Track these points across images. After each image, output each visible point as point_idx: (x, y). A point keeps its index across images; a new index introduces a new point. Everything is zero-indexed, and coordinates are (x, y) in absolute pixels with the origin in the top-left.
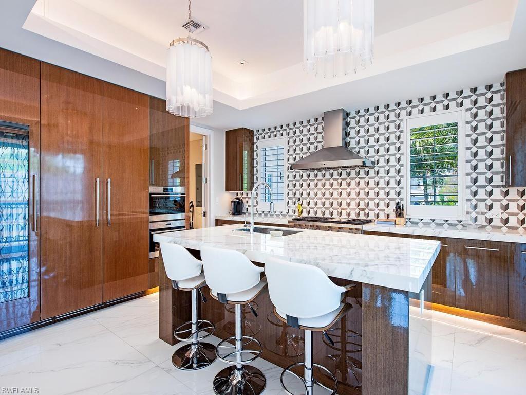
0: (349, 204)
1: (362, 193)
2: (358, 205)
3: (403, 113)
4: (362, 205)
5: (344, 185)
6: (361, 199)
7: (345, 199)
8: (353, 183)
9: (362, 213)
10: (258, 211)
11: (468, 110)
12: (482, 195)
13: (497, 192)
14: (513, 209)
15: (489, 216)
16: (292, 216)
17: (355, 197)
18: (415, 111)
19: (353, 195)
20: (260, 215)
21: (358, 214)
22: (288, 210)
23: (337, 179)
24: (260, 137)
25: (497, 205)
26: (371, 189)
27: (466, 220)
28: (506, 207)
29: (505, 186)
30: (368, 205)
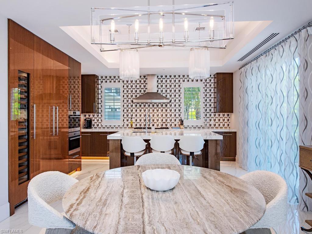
0: (158, 120)
1: (164, 115)
3: (181, 80)
4: (164, 121)
6: (164, 118)
7: (156, 118)
8: (160, 110)
9: (164, 124)
10: (102, 126)
11: (204, 83)
12: (208, 116)
13: (212, 114)
14: (217, 121)
15: (210, 123)
16: (126, 128)
17: (161, 117)
18: (186, 80)
19: (160, 116)
20: (104, 128)
21: (162, 125)
22: (124, 124)
23: (152, 108)
24: (104, 81)
25: (212, 119)
26: (168, 113)
27: (203, 125)
28: (215, 120)
29: (215, 112)
30: (167, 120)
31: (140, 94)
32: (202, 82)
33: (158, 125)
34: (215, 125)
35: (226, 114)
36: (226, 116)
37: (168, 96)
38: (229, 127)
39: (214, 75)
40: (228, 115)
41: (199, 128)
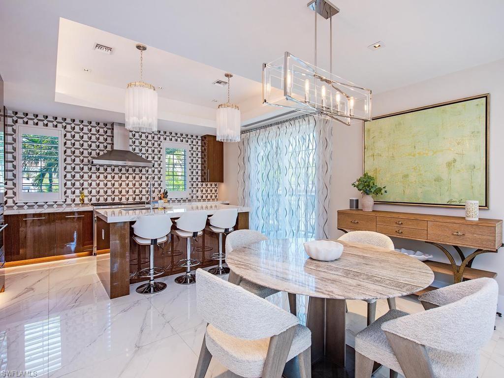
0: (128, 192)
1: (137, 184)
2: (135, 192)
3: (162, 138)
4: (137, 192)
5: (124, 178)
6: (137, 188)
7: (124, 188)
8: (130, 177)
9: (137, 198)
10: (16, 203)
11: (190, 145)
12: (195, 186)
13: (199, 184)
14: (204, 192)
15: (197, 195)
16: (71, 204)
17: (132, 187)
18: (168, 138)
19: (131, 185)
20: (21, 207)
21: (135, 199)
22: (66, 200)
23: (118, 174)
24: (20, 121)
25: (199, 190)
26: (143, 181)
27: (189, 197)
28: (202, 191)
29: (202, 182)
30: (141, 192)
31: (105, 152)
32: (188, 143)
33: (128, 199)
34: (202, 197)
35: (213, 184)
36: (213, 186)
37: (150, 159)
38: (217, 199)
39: (202, 137)
40: (216, 185)
41: (184, 201)
